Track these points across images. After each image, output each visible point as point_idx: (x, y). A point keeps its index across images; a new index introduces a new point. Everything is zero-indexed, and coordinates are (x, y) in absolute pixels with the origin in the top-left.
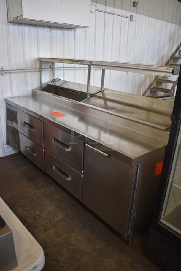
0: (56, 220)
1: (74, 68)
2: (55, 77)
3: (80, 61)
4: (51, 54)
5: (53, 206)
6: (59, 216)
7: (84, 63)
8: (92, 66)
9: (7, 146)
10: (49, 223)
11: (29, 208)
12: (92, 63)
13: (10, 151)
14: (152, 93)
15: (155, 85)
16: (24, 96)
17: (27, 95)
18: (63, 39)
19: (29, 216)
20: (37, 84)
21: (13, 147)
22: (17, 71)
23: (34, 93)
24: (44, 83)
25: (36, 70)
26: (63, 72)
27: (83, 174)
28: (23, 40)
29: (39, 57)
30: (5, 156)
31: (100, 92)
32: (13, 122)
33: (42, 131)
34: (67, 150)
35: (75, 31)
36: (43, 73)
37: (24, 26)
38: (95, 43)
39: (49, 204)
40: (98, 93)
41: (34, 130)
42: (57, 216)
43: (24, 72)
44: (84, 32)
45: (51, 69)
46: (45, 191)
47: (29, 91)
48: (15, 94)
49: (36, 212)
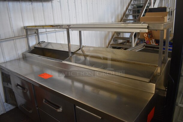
1: (55, 31)
2: (41, 40)
3: (59, 26)
4: (35, 22)
7: (63, 27)
8: (70, 29)
12: (70, 27)
13: (9, 107)
14: (115, 41)
15: (116, 35)
16: (16, 60)
17: (18, 58)
18: (43, 10)
20: (26, 48)
22: (6, 40)
23: (24, 56)
24: (32, 46)
25: (23, 37)
26: (47, 35)
28: (8, 13)
29: (25, 26)
30: (6, 112)
31: (80, 49)
32: (8, 84)
33: (33, 92)
34: (58, 111)
35: (52, 3)
36: (30, 38)
37: (8, 2)
38: (69, 10)
40: (78, 50)
41: (26, 91)
43: (13, 40)
44: (59, 3)
45: (36, 34)
47: (19, 54)
48: (8, 59)
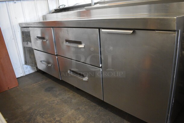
5: (73, 111)
6: (80, 119)
9: (26, 66)
11: (49, 115)
13: (29, 70)
21: (30, 65)
23: (44, 18)
27: (101, 67)
30: (25, 75)
32: (28, 43)
34: (80, 46)
39: (68, 109)
42: (77, 119)
46: (63, 98)
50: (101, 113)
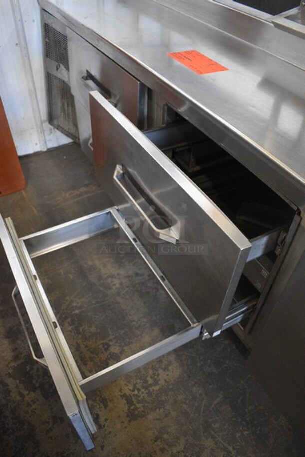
0: (162, 382)
6: (171, 368)
10: (143, 390)
11: (93, 329)
13: (57, 137)
19: (92, 356)
30: (46, 149)
32: (59, 66)
39: (145, 320)
42: (163, 367)
46: (137, 274)
49: (109, 346)
50: (227, 362)
